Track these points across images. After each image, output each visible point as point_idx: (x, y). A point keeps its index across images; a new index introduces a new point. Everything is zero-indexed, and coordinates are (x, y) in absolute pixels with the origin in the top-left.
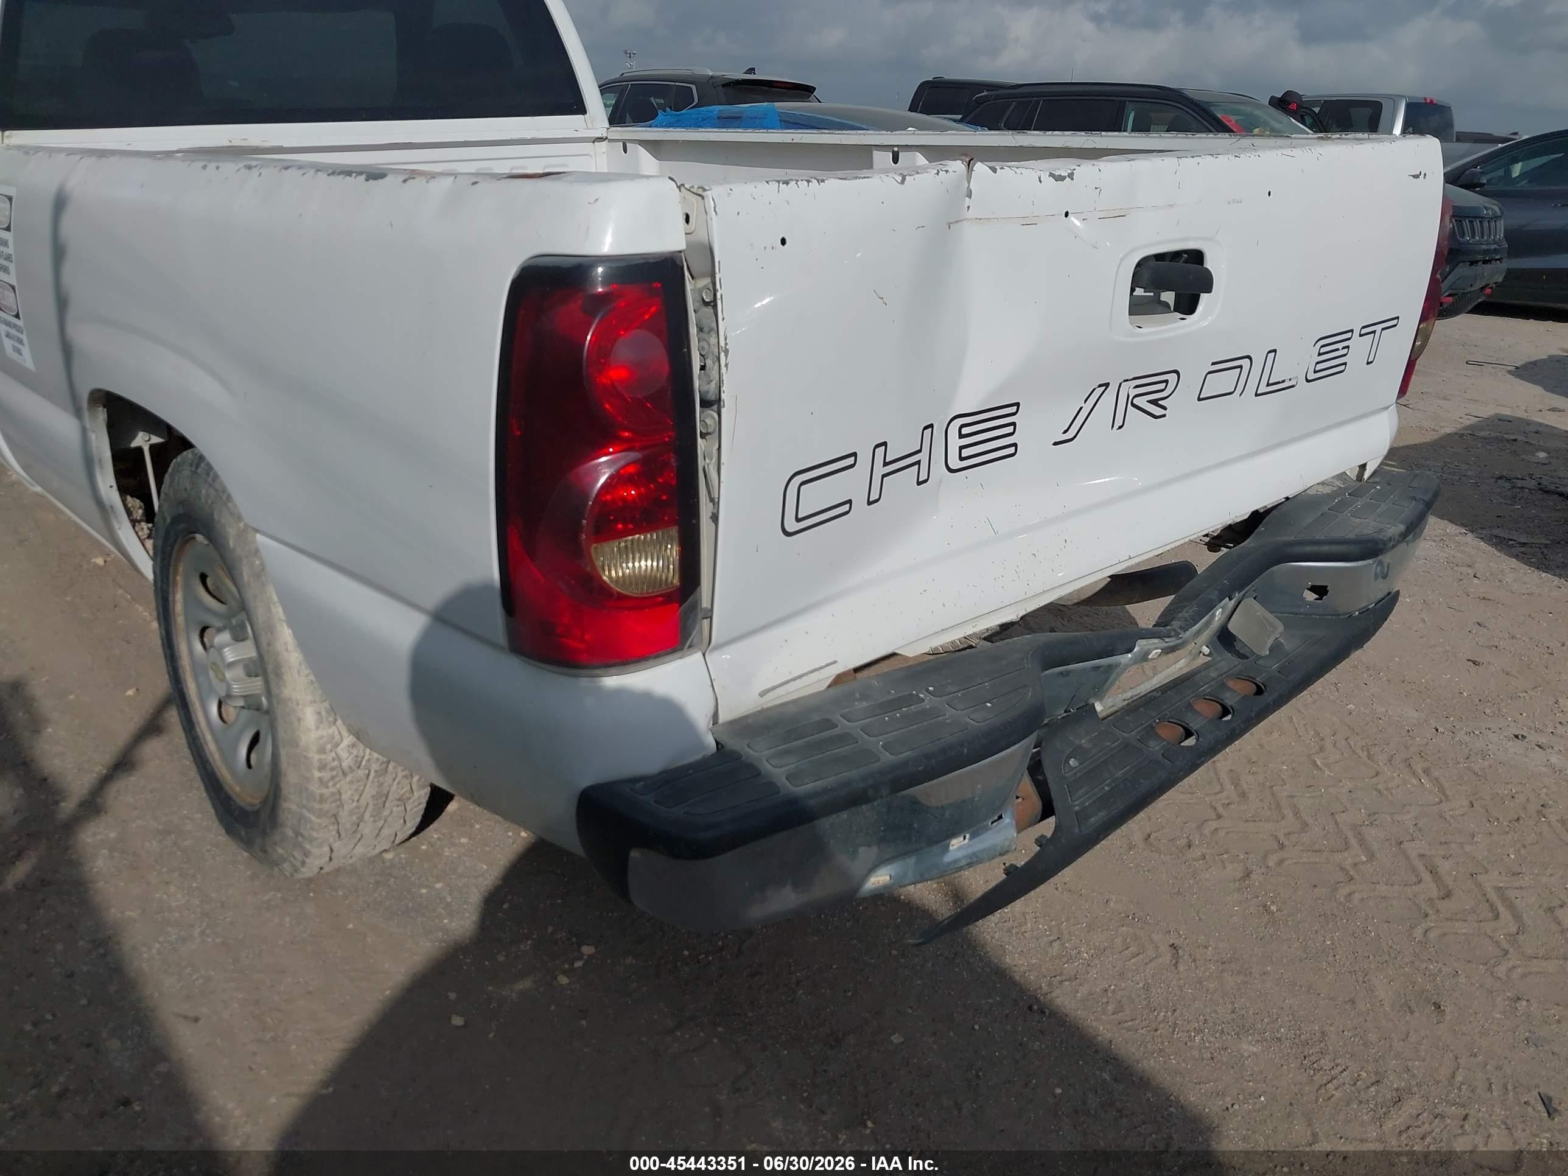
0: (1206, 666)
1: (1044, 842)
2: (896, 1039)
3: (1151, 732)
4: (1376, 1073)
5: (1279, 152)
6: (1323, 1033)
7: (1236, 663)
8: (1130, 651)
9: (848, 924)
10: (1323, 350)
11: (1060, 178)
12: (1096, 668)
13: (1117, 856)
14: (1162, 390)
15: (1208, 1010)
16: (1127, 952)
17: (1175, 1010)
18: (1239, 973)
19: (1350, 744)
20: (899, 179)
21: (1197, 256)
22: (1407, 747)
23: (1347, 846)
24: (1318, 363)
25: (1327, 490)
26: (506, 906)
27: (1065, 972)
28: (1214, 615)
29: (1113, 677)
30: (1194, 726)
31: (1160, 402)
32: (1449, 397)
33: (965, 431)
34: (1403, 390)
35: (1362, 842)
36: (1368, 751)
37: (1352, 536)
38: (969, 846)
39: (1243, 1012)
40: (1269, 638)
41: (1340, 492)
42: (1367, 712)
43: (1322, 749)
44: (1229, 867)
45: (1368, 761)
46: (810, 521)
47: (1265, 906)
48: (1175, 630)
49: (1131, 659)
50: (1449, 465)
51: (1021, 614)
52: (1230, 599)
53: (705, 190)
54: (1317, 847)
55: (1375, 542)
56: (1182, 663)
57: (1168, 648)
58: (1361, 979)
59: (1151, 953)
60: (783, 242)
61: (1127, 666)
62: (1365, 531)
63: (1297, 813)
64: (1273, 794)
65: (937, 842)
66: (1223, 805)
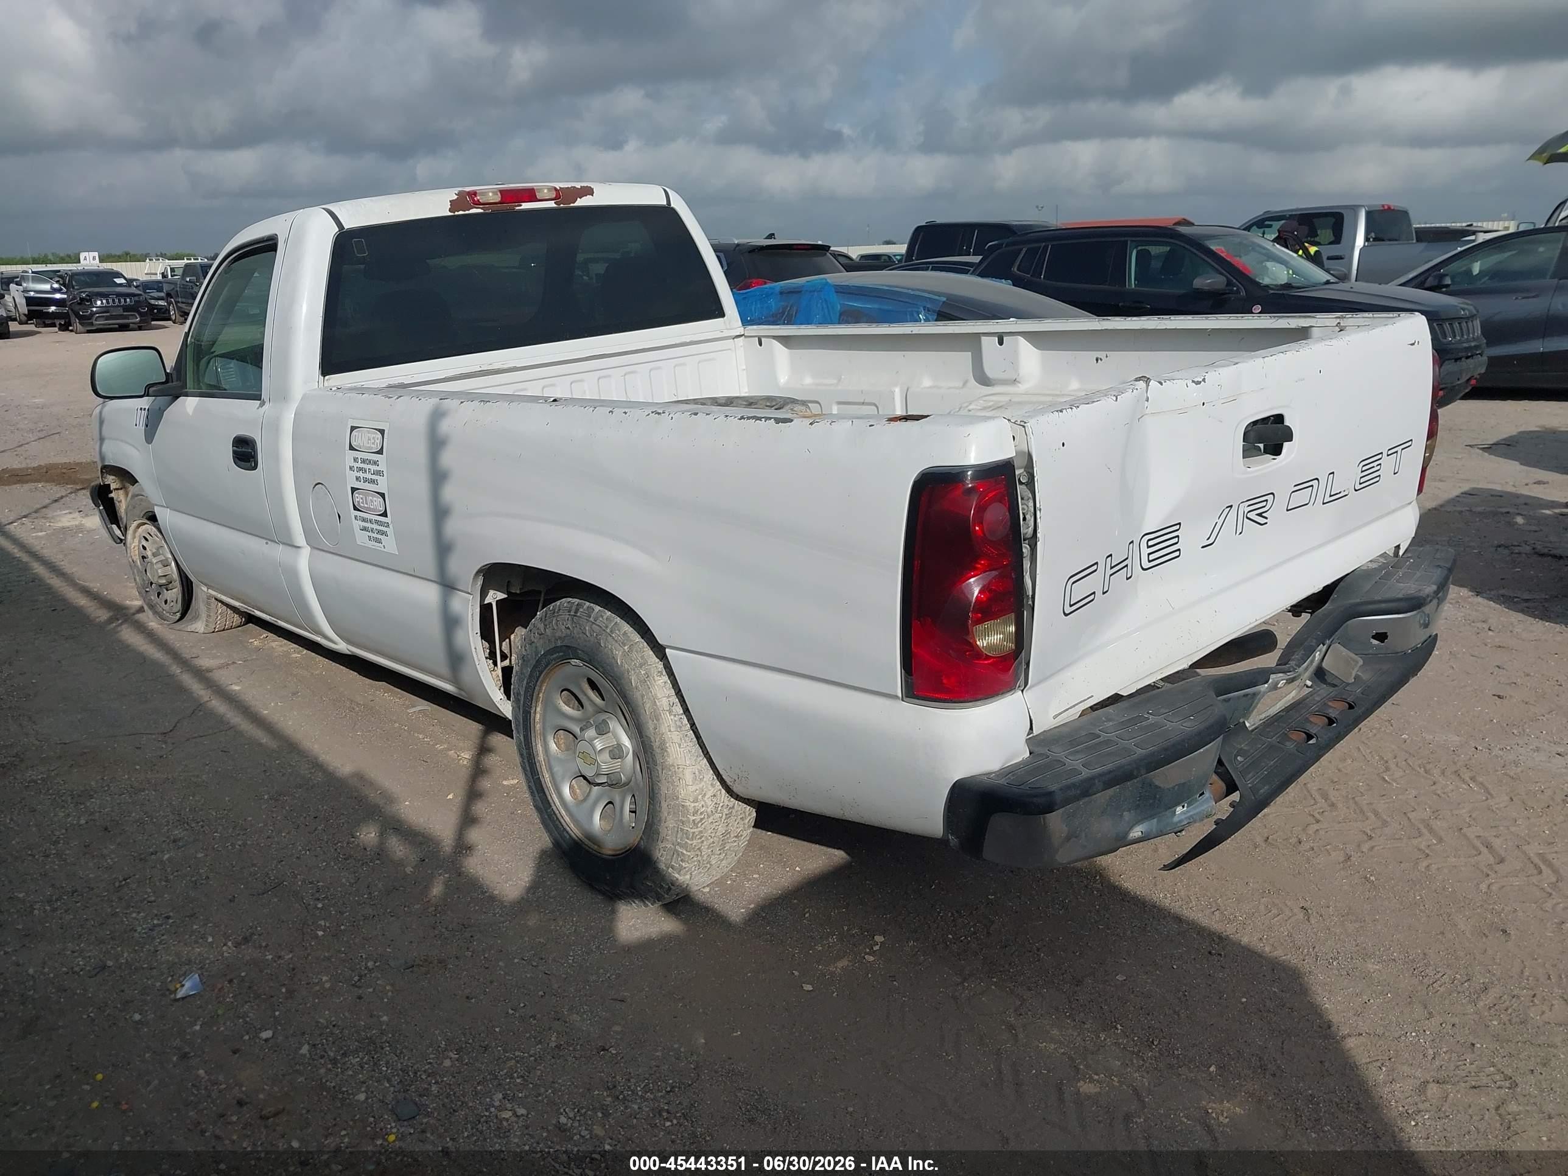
0: (1311, 694)
1: (1235, 804)
2: (1120, 978)
3: (1285, 737)
4: (1467, 975)
5: (1324, 343)
6: (1425, 954)
7: (1331, 690)
8: (1267, 682)
9: (1061, 912)
10: (1364, 468)
11: (1198, 383)
12: (1246, 695)
13: (1247, 853)
14: (1264, 507)
15: (1338, 946)
16: (1270, 914)
17: (1314, 947)
18: (1356, 921)
19: (1409, 764)
20: (1115, 398)
21: (1279, 418)
22: (1455, 763)
23: (1420, 835)
24: (1361, 478)
25: (1374, 565)
26: (807, 915)
27: (1228, 930)
28: (1315, 656)
29: (1256, 702)
30: (1313, 731)
31: (1263, 515)
32: (1444, 479)
33: (1150, 543)
34: (1420, 490)
35: (1431, 830)
36: (1424, 767)
37: (1400, 596)
38: (1188, 811)
39: (1364, 945)
40: (1353, 669)
41: (1383, 566)
42: (1419, 739)
43: (1387, 769)
44: (1333, 854)
45: (1425, 775)
46: (1077, 606)
47: (1366, 878)
48: (1293, 667)
49: (1267, 688)
50: (1453, 539)
51: (1190, 664)
52: (1324, 645)
53: (1025, 423)
54: (1397, 837)
55: (1418, 598)
56: (1293, 693)
57: (1290, 679)
58: (1446, 919)
59: (1288, 913)
60: (1063, 445)
61: (1265, 693)
62: (1409, 592)
63: (1376, 814)
64: (1356, 803)
65: (1170, 808)
66: (1318, 813)
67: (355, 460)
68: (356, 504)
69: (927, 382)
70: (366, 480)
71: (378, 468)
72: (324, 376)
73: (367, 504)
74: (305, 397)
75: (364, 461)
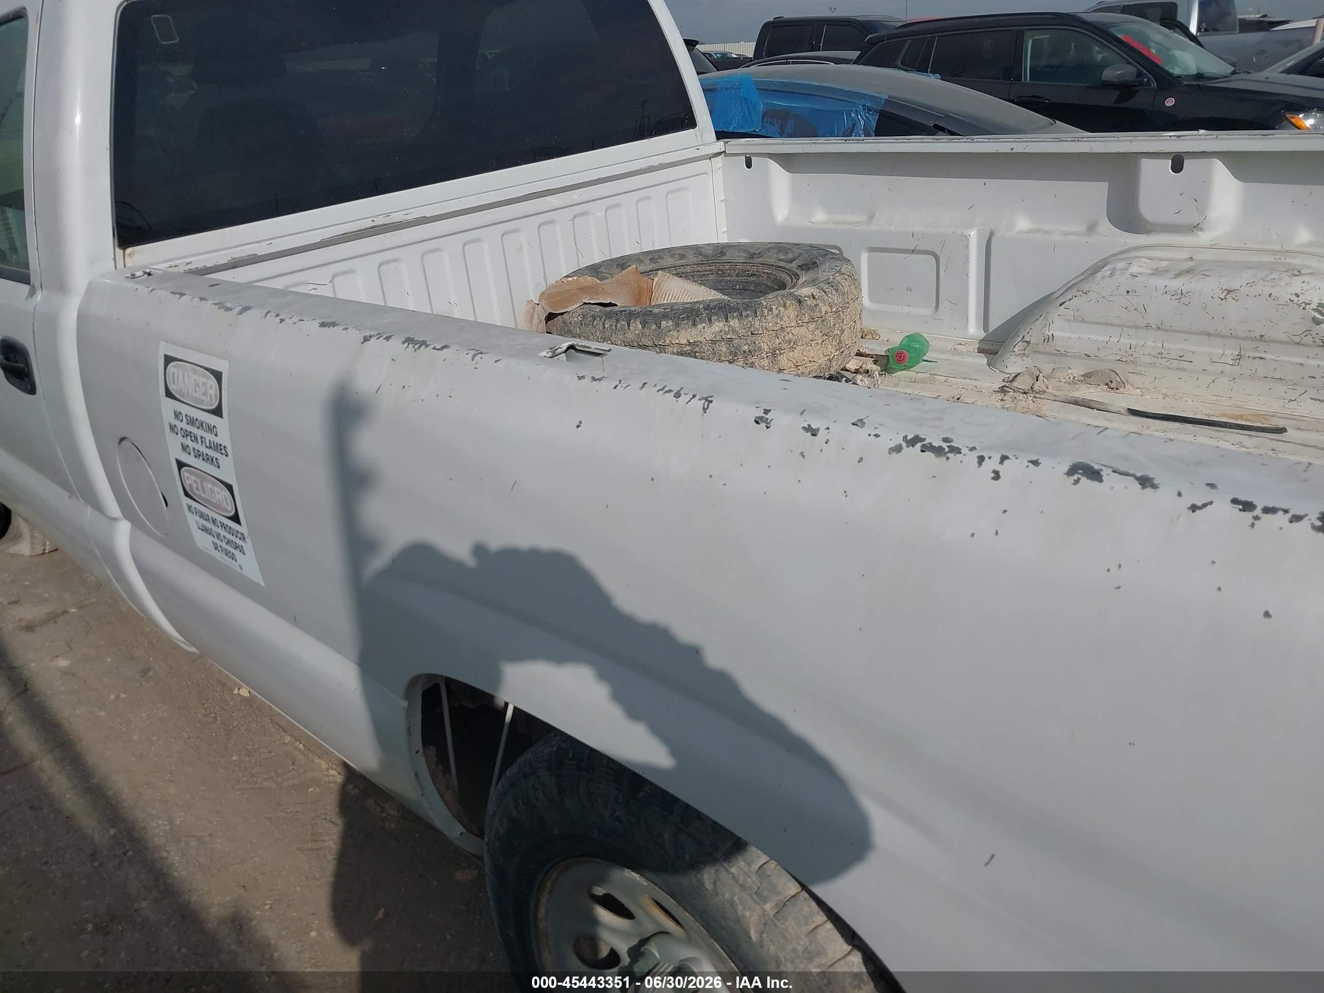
67: (177, 415)
68: (188, 489)
69: (1023, 224)
70: (198, 455)
71: (217, 440)
72: (124, 249)
73: (204, 492)
74: (91, 288)
75: (192, 421)
